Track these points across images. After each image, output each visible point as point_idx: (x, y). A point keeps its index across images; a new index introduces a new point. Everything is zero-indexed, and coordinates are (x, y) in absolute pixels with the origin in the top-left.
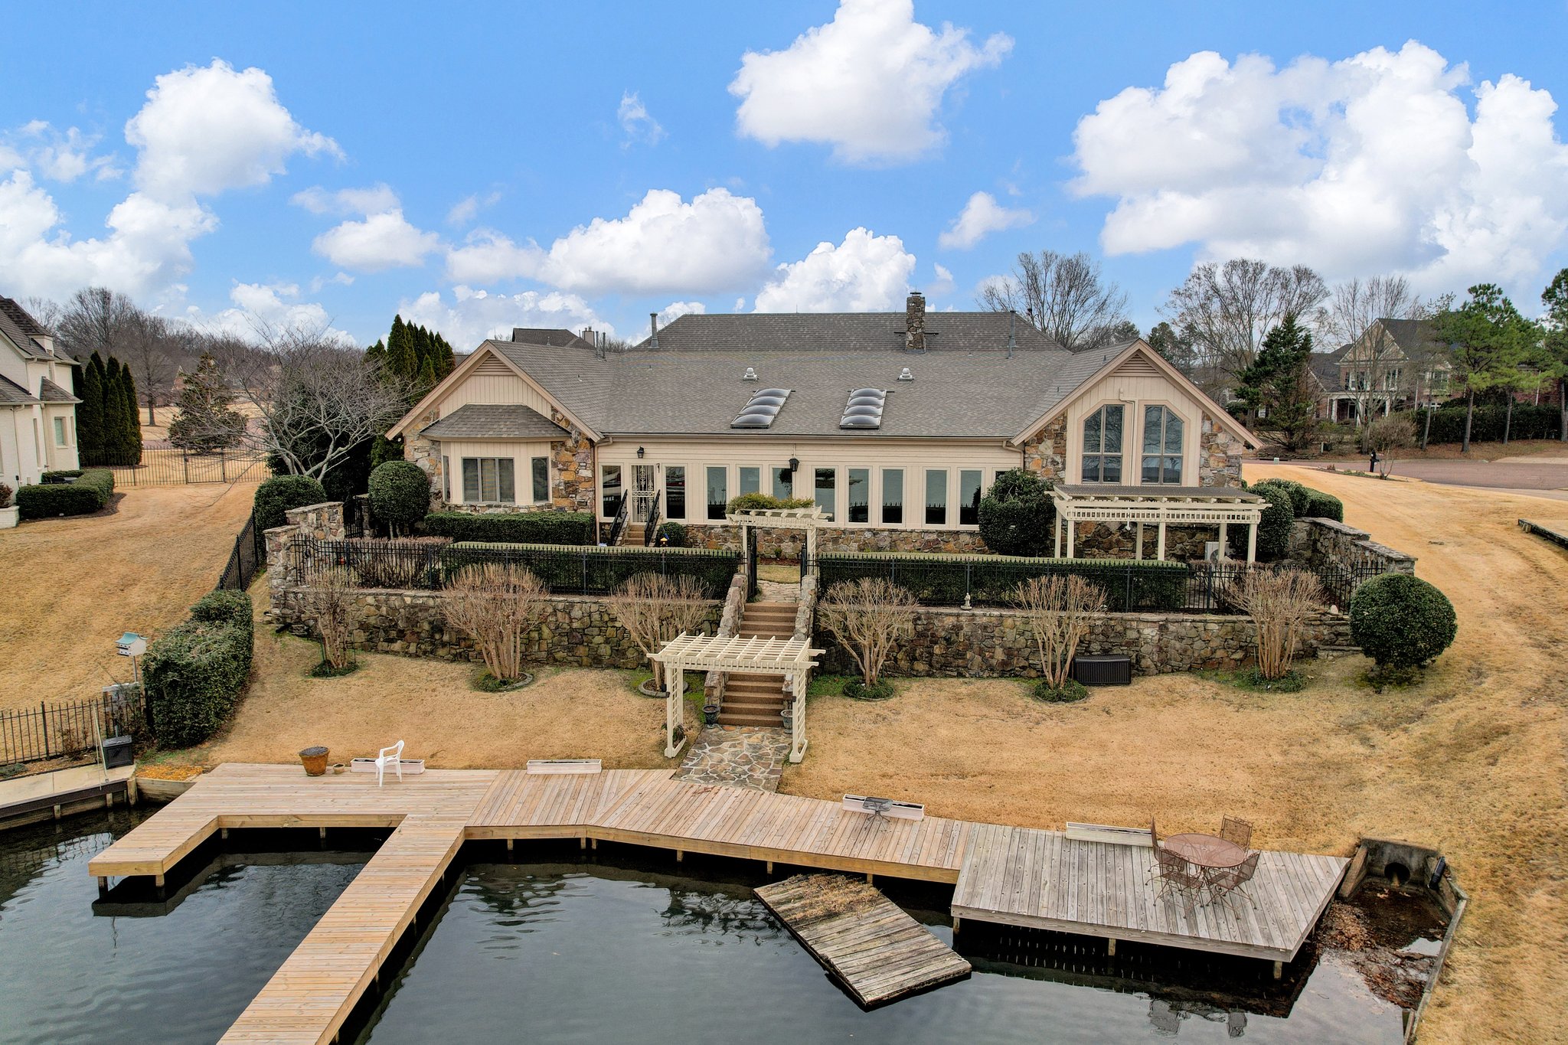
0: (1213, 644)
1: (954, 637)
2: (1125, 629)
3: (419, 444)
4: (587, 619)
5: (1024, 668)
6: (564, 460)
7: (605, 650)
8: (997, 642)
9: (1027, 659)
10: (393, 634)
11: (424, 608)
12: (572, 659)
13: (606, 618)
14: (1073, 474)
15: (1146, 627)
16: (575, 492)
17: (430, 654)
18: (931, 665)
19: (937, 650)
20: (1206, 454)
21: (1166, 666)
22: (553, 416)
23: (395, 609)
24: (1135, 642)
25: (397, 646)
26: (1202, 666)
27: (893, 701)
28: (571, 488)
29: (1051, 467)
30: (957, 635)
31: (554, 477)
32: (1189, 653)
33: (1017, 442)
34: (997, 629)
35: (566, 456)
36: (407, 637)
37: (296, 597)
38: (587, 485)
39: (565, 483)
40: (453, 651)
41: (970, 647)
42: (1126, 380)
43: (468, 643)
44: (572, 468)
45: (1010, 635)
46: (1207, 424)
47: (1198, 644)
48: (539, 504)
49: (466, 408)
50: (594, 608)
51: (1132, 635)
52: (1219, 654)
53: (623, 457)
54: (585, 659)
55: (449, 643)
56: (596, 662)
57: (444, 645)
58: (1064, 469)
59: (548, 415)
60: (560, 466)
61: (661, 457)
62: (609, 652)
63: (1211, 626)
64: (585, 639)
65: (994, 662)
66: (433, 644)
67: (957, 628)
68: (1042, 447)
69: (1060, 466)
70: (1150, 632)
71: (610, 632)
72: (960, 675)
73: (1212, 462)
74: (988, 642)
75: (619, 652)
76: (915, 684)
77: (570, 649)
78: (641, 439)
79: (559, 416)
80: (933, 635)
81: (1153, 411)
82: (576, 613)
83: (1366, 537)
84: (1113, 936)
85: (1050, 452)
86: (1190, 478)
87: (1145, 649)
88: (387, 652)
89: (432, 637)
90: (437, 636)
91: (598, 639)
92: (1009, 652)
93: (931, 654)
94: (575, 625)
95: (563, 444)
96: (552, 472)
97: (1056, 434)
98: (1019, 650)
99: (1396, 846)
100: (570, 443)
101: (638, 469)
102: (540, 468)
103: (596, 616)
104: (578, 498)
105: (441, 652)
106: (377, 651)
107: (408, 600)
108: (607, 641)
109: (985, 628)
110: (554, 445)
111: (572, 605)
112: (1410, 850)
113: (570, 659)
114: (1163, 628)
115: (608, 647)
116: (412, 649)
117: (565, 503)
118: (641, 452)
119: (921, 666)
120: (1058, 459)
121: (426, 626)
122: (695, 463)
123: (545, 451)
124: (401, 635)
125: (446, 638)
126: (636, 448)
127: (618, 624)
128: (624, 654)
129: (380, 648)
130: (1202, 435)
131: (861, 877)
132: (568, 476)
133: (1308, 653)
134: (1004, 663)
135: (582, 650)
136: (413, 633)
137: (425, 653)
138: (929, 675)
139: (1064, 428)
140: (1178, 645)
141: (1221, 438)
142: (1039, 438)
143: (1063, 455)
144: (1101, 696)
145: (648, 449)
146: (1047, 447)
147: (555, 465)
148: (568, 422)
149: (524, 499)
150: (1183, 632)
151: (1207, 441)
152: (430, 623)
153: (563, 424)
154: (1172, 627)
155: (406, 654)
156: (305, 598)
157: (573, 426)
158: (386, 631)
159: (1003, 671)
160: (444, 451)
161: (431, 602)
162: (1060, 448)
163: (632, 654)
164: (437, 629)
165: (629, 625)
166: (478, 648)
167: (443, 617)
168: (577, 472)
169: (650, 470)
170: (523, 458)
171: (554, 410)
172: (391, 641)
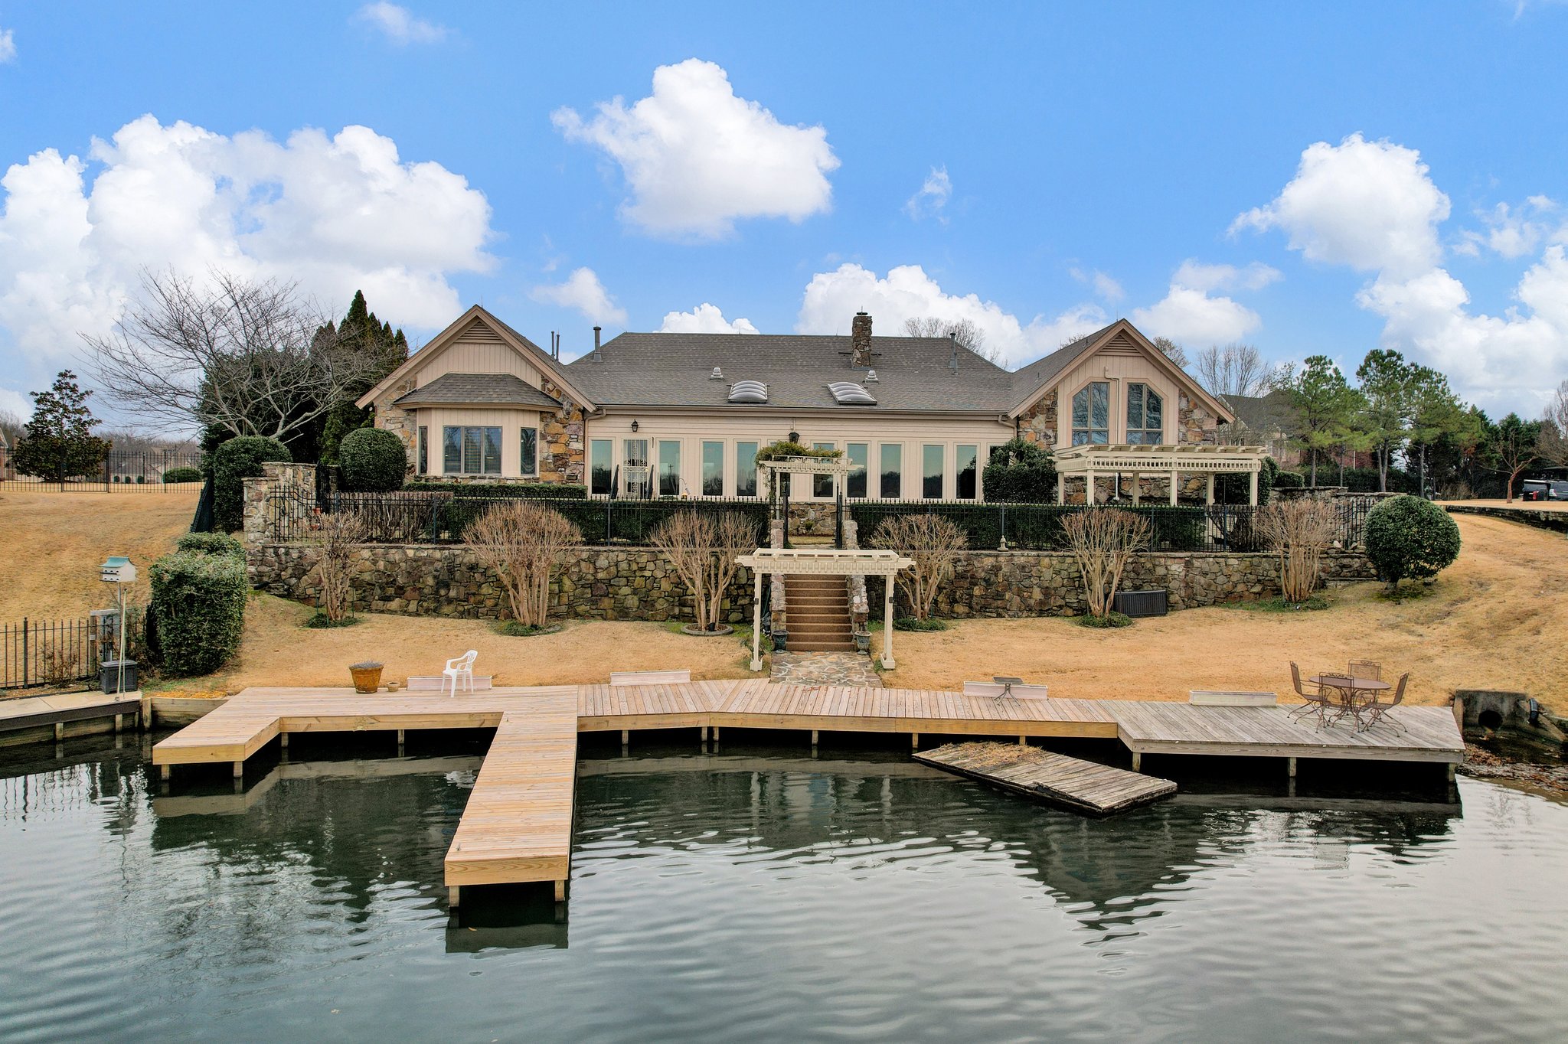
0: (1234, 578)
1: (993, 578)
2: (1154, 566)
3: (392, 414)
4: (613, 569)
5: (1061, 607)
6: (553, 431)
7: (632, 602)
8: (1035, 582)
9: (1064, 598)
10: (391, 591)
11: (429, 561)
12: (595, 612)
13: (634, 567)
15: (1174, 565)
16: (565, 465)
17: (435, 612)
18: (971, 608)
19: (977, 591)
20: (1183, 429)
21: (1192, 601)
22: (543, 386)
23: (394, 564)
24: (1164, 578)
25: (395, 604)
26: (1228, 599)
28: (560, 461)
29: (1043, 441)
30: (996, 575)
31: (543, 450)
32: (1213, 588)
33: (1013, 416)
34: (1034, 569)
35: (555, 427)
36: (408, 594)
37: (277, 554)
38: (578, 458)
39: (554, 456)
40: (460, 609)
41: (1008, 587)
42: (1110, 359)
43: (479, 598)
44: (562, 441)
45: (1048, 574)
46: (1184, 400)
47: (1221, 579)
48: (527, 476)
49: (447, 377)
50: (622, 556)
51: (1161, 571)
52: (1240, 588)
53: (616, 432)
54: (610, 612)
55: (457, 599)
56: (623, 614)
57: (450, 601)
58: (1056, 442)
59: (537, 384)
60: (549, 439)
61: (653, 430)
62: (637, 603)
63: (1232, 561)
64: (610, 590)
65: (1032, 602)
66: (437, 600)
67: (996, 569)
68: (1035, 422)
69: (1052, 439)
70: (1177, 568)
71: (639, 582)
72: (1000, 616)
73: (1190, 437)
74: (1026, 582)
75: (647, 603)
76: (962, 623)
77: (594, 601)
78: (636, 413)
79: (550, 386)
80: (973, 577)
81: (1136, 389)
82: (602, 562)
85: (1042, 426)
87: (1174, 585)
88: (382, 612)
89: (437, 592)
90: (443, 592)
91: (625, 590)
92: (1047, 592)
93: (971, 596)
94: (601, 575)
95: (553, 415)
96: (540, 445)
97: (1048, 409)
98: (1056, 589)
100: (561, 415)
101: (629, 446)
102: (528, 436)
103: (624, 566)
104: (568, 472)
105: (446, 609)
106: (370, 611)
107: (411, 553)
108: (635, 592)
109: (1024, 567)
110: (543, 416)
111: (598, 553)
112: (1501, 696)
113: (593, 612)
114: (1188, 564)
115: (636, 598)
116: (413, 606)
117: (553, 475)
118: (635, 425)
119: (960, 609)
120: (1050, 433)
121: (430, 581)
122: (691, 438)
123: (533, 422)
124: (400, 591)
125: (453, 593)
126: (631, 422)
127: (648, 574)
128: (653, 605)
129: (374, 607)
130: (1180, 411)
132: (558, 449)
133: (1322, 585)
134: (1041, 603)
135: (607, 603)
136: (414, 589)
137: (427, 611)
138: (969, 616)
139: (1055, 403)
140: (1203, 580)
141: (1197, 414)
142: (1033, 413)
143: (1055, 429)
144: (1145, 623)
145: (642, 423)
146: (1039, 422)
147: (543, 437)
148: (559, 392)
149: (511, 470)
150: (1206, 567)
151: (1184, 417)
152: (435, 577)
153: (554, 395)
154: (1197, 563)
155: (405, 613)
156: (287, 554)
157: (566, 396)
158: (382, 588)
159: (1043, 610)
160: (421, 420)
161: (438, 554)
162: (1052, 423)
163: (662, 604)
164: (442, 584)
165: (659, 574)
166: (490, 603)
167: (451, 570)
168: (567, 445)
169: (643, 444)
170: (511, 429)
171: (545, 380)
172: (388, 599)
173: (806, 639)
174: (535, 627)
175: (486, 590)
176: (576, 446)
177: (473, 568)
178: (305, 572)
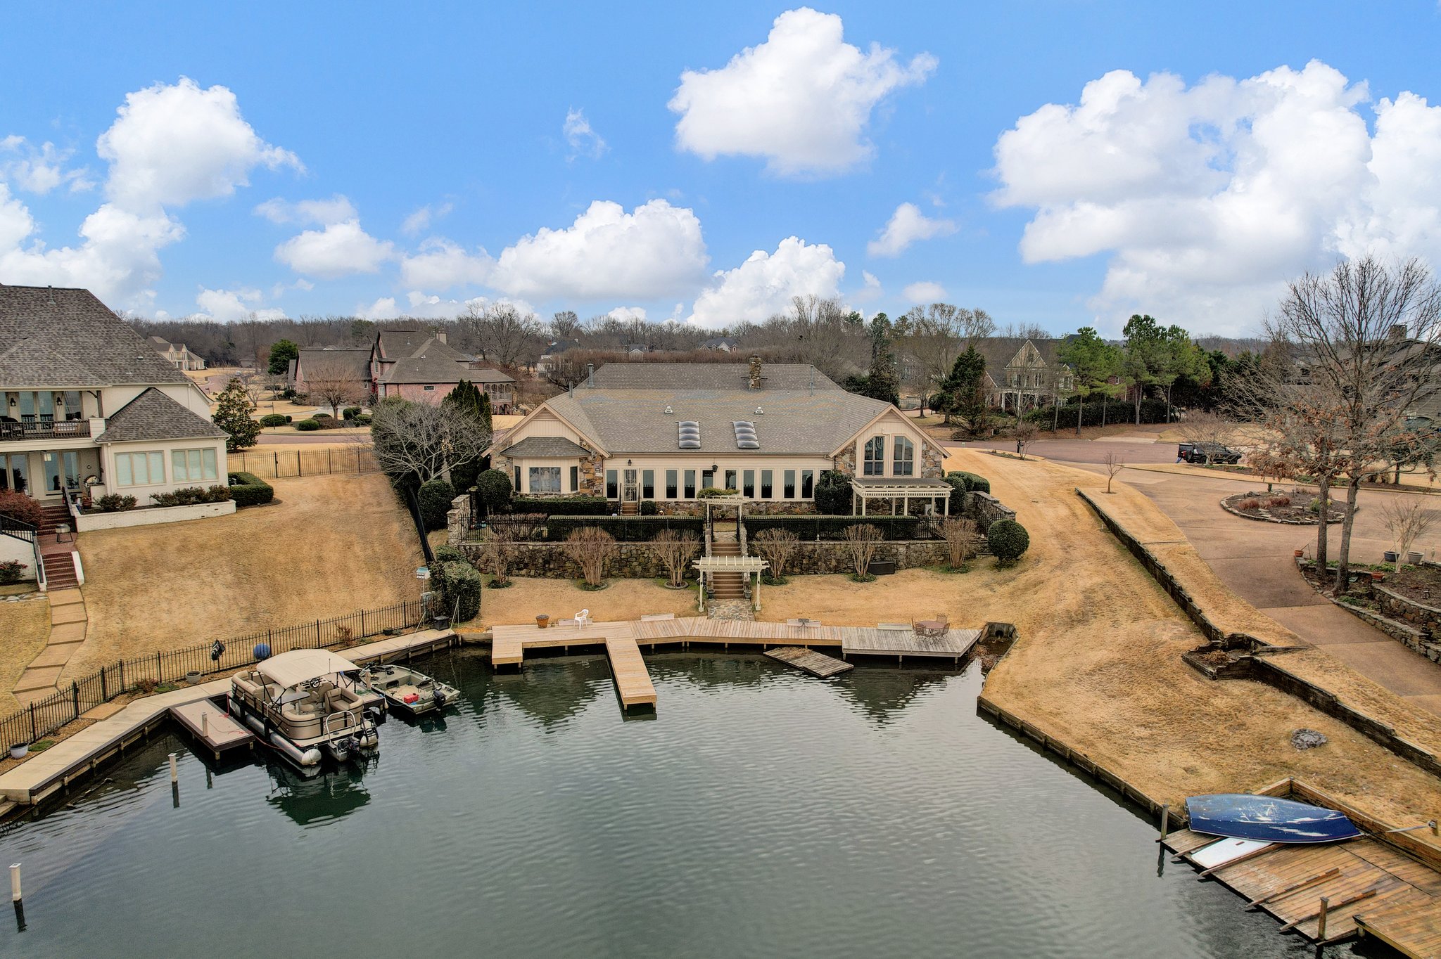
0: (930, 554)
1: (812, 555)
2: (891, 548)
3: (500, 459)
4: (629, 554)
5: (845, 568)
6: (587, 467)
7: (639, 569)
8: (833, 557)
10: (522, 565)
11: (540, 551)
12: (621, 574)
13: (639, 552)
14: (859, 472)
15: (901, 547)
16: (593, 485)
17: (544, 575)
18: (801, 569)
19: (804, 562)
20: (924, 461)
21: (909, 565)
22: (581, 443)
23: (523, 553)
24: (896, 554)
25: (524, 572)
26: (926, 564)
27: (789, 585)
28: (591, 483)
29: (848, 468)
30: (814, 554)
31: (581, 477)
32: (919, 558)
33: (832, 456)
34: (832, 551)
35: (588, 465)
36: (530, 567)
37: (465, 549)
38: (600, 481)
39: (588, 480)
40: (556, 574)
41: (820, 559)
42: (885, 424)
43: (564, 569)
44: (591, 472)
45: (839, 553)
46: (925, 445)
47: (924, 554)
48: (574, 492)
49: (529, 439)
50: (633, 547)
51: (894, 551)
52: (933, 558)
53: (619, 466)
54: (628, 574)
55: (554, 569)
56: (634, 575)
57: (550, 570)
58: (855, 469)
59: (579, 443)
60: (585, 471)
61: (640, 465)
62: (641, 570)
63: (929, 546)
64: (628, 564)
65: (831, 566)
66: (544, 570)
67: (814, 551)
68: (844, 458)
69: (853, 468)
70: (902, 549)
71: (642, 559)
72: (816, 573)
73: (927, 465)
74: (829, 557)
75: (646, 570)
76: (796, 578)
77: (620, 569)
78: (630, 456)
79: (584, 443)
80: (803, 555)
81: (898, 440)
82: (624, 550)
83: (998, 502)
84: (901, 654)
85: (848, 460)
86: (917, 474)
87: (900, 557)
88: (517, 576)
89: (544, 566)
90: (547, 566)
91: (635, 564)
92: (838, 561)
93: (802, 564)
94: (623, 556)
95: (586, 459)
96: (579, 474)
97: (851, 451)
98: (844, 560)
99: (999, 624)
100: (590, 458)
101: (627, 472)
102: (574, 470)
103: (634, 552)
104: (595, 488)
105: (549, 574)
106: (512, 575)
107: (531, 547)
108: (640, 564)
109: (827, 550)
110: (581, 460)
111: (621, 546)
112: (1003, 625)
114: (908, 547)
115: (640, 567)
116: (532, 573)
117: (587, 491)
118: (630, 462)
119: (797, 570)
120: (852, 464)
121: (541, 561)
122: (660, 469)
123: (576, 463)
124: (526, 566)
125: (552, 566)
126: (627, 460)
127: (646, 556)
128: (648, 571)
130: (923, 451)
131: (803, 646)
132: (589, 477)
133: (972, 556)
134: (836, 567)
135: (626, 570)
136: (533, 565)
137: (540, 575)
138: (801, 574)
139: (855, 448)
140: (915, 555)
141: (932, 453)
142: (843, 453)
143: (854, 462)
144: (882, 579)
145: (633, 461)
146: (846, 458)
147: (581, 470)
148: (589, 446)
149: (566, 490)
150: (917, 549)
151: (925, 454)
152: (543, 558)
153: (586, 448)
154: (912, 547)
155: (529, 576)
156: (470, 549)
157: (593, 448)
158: (518, 565)
159: (837, 570)
160: (516, 463)
161: (544, 548)
162: (853, 459)
163: (652, 570)
164: (546, 562)
165: (651, 556)
166: (570, 570)
167: (551, 555)
168: (594, 474)
169: (634, 472)
170: (565, 467)
171: (582, 440)
172: (521, 569)
173: (722, 593)
174: (596, 586)
175: (568, 564)
176: (599, 475)
177: (561, 554)
178: (479, 557)
